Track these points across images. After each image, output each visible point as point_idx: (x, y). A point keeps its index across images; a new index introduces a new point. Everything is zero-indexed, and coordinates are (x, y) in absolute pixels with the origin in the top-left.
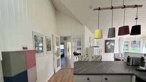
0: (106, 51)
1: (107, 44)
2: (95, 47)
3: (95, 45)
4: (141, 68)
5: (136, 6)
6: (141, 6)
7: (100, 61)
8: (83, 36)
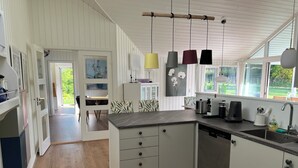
0: (168, 93)
1: (170, 74)
2: (143, 81)
3: (143, 77)
4: (209, 114)
5: (206, 18)
6: (213, 19)
7: (156, 111)
8: (113, 53)
